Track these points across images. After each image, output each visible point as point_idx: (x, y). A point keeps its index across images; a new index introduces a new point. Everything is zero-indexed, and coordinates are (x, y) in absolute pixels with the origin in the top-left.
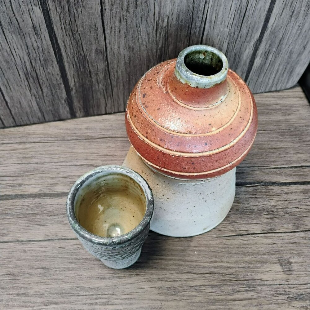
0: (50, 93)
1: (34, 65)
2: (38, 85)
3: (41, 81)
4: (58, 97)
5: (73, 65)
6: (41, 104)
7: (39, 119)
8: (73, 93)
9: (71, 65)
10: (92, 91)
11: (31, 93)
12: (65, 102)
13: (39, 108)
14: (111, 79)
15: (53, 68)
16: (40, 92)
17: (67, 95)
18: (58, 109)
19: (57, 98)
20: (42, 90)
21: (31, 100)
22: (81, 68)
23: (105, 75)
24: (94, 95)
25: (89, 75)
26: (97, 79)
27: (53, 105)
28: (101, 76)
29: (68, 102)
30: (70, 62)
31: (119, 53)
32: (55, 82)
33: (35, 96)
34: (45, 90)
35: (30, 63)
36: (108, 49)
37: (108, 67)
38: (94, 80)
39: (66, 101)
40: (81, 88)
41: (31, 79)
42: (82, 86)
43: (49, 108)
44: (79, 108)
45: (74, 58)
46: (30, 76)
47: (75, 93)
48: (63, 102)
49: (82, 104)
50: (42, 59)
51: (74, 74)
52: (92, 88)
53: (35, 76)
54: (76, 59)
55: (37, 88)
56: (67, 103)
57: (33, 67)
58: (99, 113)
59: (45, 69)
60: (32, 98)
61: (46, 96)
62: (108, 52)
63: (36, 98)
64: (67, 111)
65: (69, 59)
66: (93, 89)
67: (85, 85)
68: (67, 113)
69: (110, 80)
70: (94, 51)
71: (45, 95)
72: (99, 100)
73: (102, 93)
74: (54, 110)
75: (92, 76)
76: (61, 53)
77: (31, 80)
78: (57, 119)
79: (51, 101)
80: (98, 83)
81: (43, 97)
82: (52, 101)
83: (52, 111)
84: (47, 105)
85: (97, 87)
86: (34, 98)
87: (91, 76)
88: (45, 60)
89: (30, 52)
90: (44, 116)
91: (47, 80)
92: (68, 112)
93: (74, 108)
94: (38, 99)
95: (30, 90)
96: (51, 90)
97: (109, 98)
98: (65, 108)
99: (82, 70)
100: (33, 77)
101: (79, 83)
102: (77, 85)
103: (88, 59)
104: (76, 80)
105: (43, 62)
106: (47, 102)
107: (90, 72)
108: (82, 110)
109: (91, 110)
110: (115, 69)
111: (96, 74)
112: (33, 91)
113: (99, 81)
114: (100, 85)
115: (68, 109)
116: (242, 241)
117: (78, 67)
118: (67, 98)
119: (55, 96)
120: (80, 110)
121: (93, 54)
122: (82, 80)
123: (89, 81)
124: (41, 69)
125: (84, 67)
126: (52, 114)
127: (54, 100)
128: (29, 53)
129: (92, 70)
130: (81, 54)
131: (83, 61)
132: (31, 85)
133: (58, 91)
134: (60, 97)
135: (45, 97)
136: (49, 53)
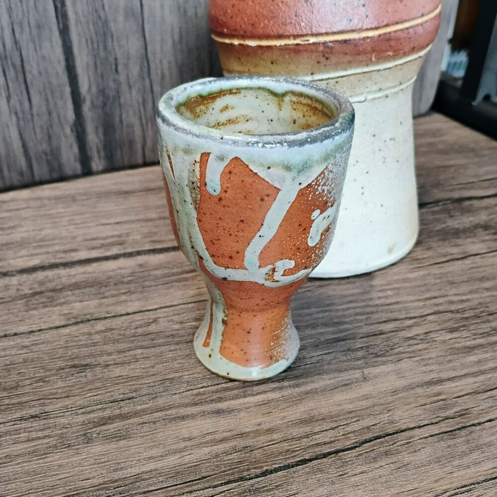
0: (44, 109)
1: (17, 36)
2: (23, 86)
3: (29, 78)
4: (59, 119)
5: (87, 40)
6: (26, 136)
7: (21, 174)
8: (86, 108)
9: (83, 41)
10: (120, 104)
11: (9, 106)
12: (72, 130)
13: (24, 146)
14: (152, 77)
15: (52, 46)
16: (27, 105)
17: (76, 115)
18: (59, 149)
19: (56, 121)
20: (30, 100)
21: (10, 124)
22: (101, 48)
23: (141, 69)
24: (124, 116)
25: (114, 67)
26: (128, 76)
27: (50, 137)
28: (135, 70)
29: (77, 131)
30: (82, 34)
31: (163, 19)
32: (54, 81)
33: (16, 113)
34: (35, 99)
35: (11, 31)
36: (146, 8)
37: (146, 49)
38: (122, 78)
39: (74, 129)
40: (101, 98)
41: (11, 69)
42: (102, 92)
43: (41, 144)
44: (97, 147)
45: (88, 23)
46: (9, 62)
47: (90, 110)
48: (68, 130)
49: (102, 138)
50: (33, 23)
51: (88, 64)
52: (119, 98)
53: (18, 63)
54: (91, 26)
55: (21, 93)
56: (75, 133)
57: (16, 42)
58: (133, 162)
59: (38, 48)
60: (11, 119)
61: (38, 115)
62: (146, 15)
63: (18, 119)
64: (75, 156)
65: (80, 28)
66: (122, 100)
67: (107, 92)
68: (75, 161)
69: (150, 80)
70: (121, 11)
71: (35, 111)
72: (132, 127)
73: (137, 110)
74: (52, 150)
75: (120, 68)
76: (66, 11)
77: (11, 74)
78: (55, 176)
79: (45, 127)
80: (130, 87)
81: (32, 115)
82: (47, 128)
83: (46, 154)
84: (39, 136)
85: (128, 96)
86: (14, 118)
87: (116, 70)
88: (39, 27)
89: (13, 6)
90: (30, 166)
91: (40, 73)
92: (77, 159)
93: (88, 147)
94: (22, 123)
95: (9, 98)
96: (47, 100)
97: (149, 125)
98: (71, 147)
99: (102, 54)
100: (14, 66)
101: (98, 85)
102: (94, 89)
103: (113, 29)
104: (92, 78)
105: (35, 32)
106: (38, 130)
107: (116, 59)
108: (103, 154)
109: (119, 152)
110: (158, 56)
111: (126, 66)
112: (14, 100)
113: (131, 83)
114: (134, 92)
115: (76, 149)
116: (463, 266)
117: (96, 46)
118: (75, 121)
119: (54, 115)
120: (98, 152)
121: (121, 18)
122: (102, 76)
123: (114, 80)
124: (31, 46)
125: (105, 48)
126: (48, 161)
127: (51, 126)
128: (11, 8)
129: (119, 56)
130: (100, 17)
131: (105, 34)
132: (10, 84)
133: (59, 102)
134: (62, 119)
135: (36, 118)
136: (45, 9)
